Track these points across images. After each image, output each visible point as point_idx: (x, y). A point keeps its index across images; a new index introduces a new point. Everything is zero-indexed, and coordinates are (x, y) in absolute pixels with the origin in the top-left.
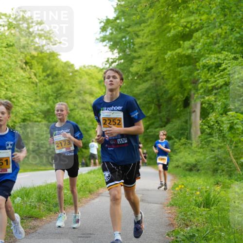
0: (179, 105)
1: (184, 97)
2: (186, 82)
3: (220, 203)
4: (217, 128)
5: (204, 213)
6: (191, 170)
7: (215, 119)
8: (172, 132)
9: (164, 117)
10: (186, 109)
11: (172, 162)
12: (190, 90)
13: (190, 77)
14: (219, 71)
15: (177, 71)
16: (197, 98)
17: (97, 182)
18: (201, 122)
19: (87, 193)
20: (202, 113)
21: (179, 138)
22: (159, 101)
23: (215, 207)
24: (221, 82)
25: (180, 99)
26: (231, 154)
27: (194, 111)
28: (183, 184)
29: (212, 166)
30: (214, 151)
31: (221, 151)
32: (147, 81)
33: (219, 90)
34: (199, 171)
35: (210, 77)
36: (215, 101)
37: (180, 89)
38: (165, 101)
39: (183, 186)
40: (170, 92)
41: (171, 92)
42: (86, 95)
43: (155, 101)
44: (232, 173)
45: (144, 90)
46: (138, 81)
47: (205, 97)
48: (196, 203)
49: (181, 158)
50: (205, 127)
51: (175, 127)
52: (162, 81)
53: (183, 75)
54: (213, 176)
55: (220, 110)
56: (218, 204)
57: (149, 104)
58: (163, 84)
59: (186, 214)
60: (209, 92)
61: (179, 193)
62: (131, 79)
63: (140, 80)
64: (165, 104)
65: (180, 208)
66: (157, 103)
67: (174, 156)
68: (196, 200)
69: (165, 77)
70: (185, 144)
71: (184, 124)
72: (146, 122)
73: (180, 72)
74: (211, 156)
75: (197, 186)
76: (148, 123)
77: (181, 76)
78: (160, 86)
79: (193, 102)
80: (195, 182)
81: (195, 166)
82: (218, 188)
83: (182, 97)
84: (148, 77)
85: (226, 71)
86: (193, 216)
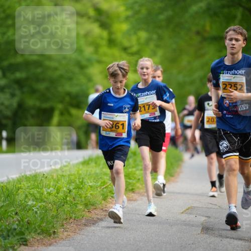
17: (104, 183)
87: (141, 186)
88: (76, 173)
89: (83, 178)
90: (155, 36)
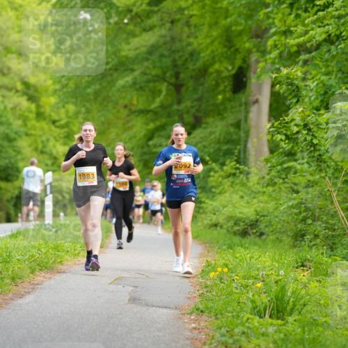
0: (221, 88)
1: (233, 68)
2: (240, 34)
3: (308, 308)
4: (305, 140)
5: (271, 330)
6: (244, 234)
7: (303, 119)
8: (205, 147)
9: (188, 112)
10: (237, 96)
11: (203, 216)
12: (249, 52)
13: (250, 22)
14: (316, 9)
15: (221, 8)
16: (264, 71)
17: (32, 256)
18: (269, 125)
19: (8, 281)
20: (275, 105)
21: (221, 161)
22: (177, 75)
23: (297, 317)
24: (318, 34)
25: (226, 74)
26: (335, 199)
27: (257, 101)
28: (226, 266)
29: (293, 224)
30: (297, 192)
31: (313, 192)
32: (151, 28)
33: (313, 54)
34: (264, 237)
35: (293, 24)
36: (304, 79)
37: (225, 49)
38: (191, 77)
39: (226, 270)
40: (202, 55)
41: (205, 56)
42: (9, 56)
43: (168, 75)
44: (336, 241)
45: (144, 49)
46: (131, 27)
47: (282, 68)
48: (254, 308)
49: (225, 207)
50: (279, 137)
51: (213, 137)
52: (186, 29)
53: (233, 17)
54: (295, 246)
55: (312, 98)
56: (304, 311)
57: (154, 81)
58: (188, 37)
59: (230, 332)
60: (290, 57)
61: (216, 285)
62: (116, 23)
63: (135, 26)
64: (191, 84)
65: (217, 319)
66: (173, 80)
67: (207, 201)
68: (253, 302)
69: (194, 21)
70: (234, 175)
71: (232, 130)
72: (147, 124)
73: (227, 10)
74: (290, 204)
75: (258, 269)
76: (151, 126)
77: (229, 20)
78: (181, 41)
79: (253, 80)
80: (253, 260)
81: (254, 224)
82: (303, 276)
83: (230, 68)
84: (155, 19)
85: (330, 9)
86: (248, 337)
87: (69, 259)
88: (3, 246)
89: (10, 252)
90: (83, 110)
